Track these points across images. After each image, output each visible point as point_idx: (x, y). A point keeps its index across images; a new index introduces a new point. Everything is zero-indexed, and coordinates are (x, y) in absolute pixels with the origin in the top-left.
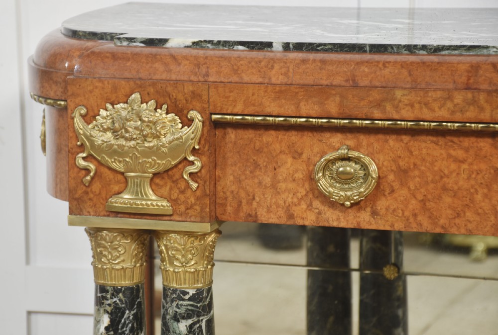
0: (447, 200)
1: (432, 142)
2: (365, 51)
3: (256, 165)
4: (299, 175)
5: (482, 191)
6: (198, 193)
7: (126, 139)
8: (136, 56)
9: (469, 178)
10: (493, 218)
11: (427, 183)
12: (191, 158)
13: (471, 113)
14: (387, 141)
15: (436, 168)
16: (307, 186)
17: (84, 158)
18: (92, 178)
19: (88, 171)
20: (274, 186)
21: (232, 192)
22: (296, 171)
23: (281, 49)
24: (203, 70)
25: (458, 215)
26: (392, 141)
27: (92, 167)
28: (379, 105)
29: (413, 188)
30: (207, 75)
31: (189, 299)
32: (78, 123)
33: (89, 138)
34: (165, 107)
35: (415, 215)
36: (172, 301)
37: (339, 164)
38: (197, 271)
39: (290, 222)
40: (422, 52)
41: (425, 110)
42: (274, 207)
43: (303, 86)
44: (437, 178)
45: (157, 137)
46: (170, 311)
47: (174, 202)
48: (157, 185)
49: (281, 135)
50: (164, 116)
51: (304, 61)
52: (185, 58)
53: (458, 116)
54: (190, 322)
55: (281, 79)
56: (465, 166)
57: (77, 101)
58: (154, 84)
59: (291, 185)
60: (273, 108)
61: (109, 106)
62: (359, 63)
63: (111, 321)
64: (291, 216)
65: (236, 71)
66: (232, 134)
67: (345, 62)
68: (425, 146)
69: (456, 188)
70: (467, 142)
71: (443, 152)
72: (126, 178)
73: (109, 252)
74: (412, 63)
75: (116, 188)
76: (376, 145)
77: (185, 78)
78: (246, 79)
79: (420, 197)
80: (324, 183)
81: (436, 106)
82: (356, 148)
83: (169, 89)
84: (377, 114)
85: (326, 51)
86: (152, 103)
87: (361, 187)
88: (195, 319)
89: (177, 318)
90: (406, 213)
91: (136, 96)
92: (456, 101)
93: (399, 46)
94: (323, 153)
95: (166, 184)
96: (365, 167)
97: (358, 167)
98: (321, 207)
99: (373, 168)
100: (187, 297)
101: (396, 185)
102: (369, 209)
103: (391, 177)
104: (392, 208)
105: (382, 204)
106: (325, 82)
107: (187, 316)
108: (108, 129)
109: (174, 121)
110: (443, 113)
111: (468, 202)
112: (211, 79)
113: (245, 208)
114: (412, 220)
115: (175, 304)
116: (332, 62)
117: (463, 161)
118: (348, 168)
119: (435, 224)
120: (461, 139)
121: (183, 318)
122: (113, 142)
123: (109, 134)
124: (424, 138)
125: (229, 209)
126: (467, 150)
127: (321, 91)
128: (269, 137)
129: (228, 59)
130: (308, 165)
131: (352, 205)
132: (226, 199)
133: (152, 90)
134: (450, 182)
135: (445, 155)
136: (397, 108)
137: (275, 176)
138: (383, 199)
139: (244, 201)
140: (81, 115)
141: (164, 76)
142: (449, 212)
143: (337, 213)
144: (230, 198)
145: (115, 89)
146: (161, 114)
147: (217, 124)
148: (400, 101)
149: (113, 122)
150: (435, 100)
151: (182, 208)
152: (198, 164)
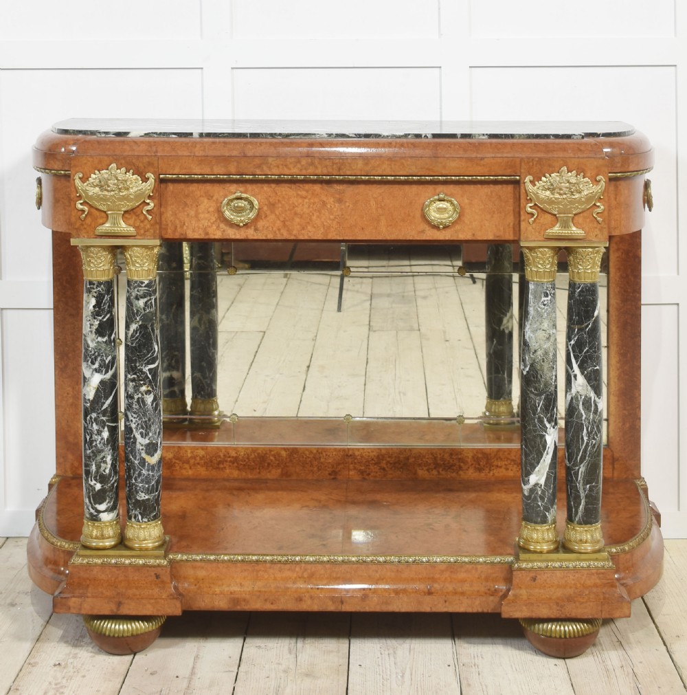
0: (297, 220)
1: (288, 187)
2: (247, 137)
3: (186, 204)
4: (211, 209)
5: (316, 214)
6: (152, 222)
7: (108, 191)
8: (112, 142)
9: (309, 207)
10: (322, 229)
11: (286, 211)
12: (148, 201)
13: (311, 170)
14: (263, 187)
15: (291, 202)
16: (216, 215)
17: (81, 204)
18: (86, 216)
19: (83, 211)
20: (196, 216)
21: (171, 221)
22: (210, 207)
23: (198, 136)
24: (154, 149)
25: (303, 229)
26: (266, 187)
27: (86, 208)
28: (259, 166)
29: (278, 214)
30: (157, 152)
31: (145, 287)
32: (78, 182)
33: (86, 191)
34: (131, 171)
35: (279, 230)
36: (134, 288)
37: (235, 201)
38: (149, 269)
39: (207, 237)
40: (279, 137)
41: (285, 169)
42: (197, 228)
43: (215, 157)
44: (291, 208)
45: (128, 189)
46: (134, 294)
47: (137, 228)
48: (126, 218)
49: (201, 186)
50: (131, 176)
51: (214, 143)
52: (142, 142)
53: (304, 172)
54: (146, 300)
55: (201, 153)
56: (307, 200)
57: (77, 169)
58: (124, 158)
59: (207, 215)
60: (197, 170)
61: (97, 172)
62: (246, 144)
63: (97, 302)
64: (207, 234)
65: (174, 150)
66: (171, 187)
67: (238, 143)
68: (284, 190)
69: (302, 213)
70: (307, 186)
71: (294, 193)
72: (107, 215)
73: (96, 261)
74: (276, 143)
75: (101, 221)
76: (256, 190)
77: (143, 154)
78: (180, 153)
79: (282, 219)
80: (227, 214)
81: (291, 166)
82: (245, 192)
83: (134, 161)
84: (258, 172)
85: (224, 137)
86: (123, 170)
87: (249, 214)
88: (148, 298)
89: (137, 298)
90: (274, 229)
91: (114, 165)
92: (302, 163)
93: (266, 134)
94: (226, 196)
95: (132, 218)
96: (251, 203)
97: (246, 203)
98: (225, 227)
99: (256, 203)
100: (144, 285)
101: (268, 213)
102: (253, 227)
103: (265, 208)
104: (266, 226)
105: (260, 224)
106: (227, 154)
107: (144, 296)
108: (97, 186)
109: (137, 179)
110: (295, 171)
111: (308, 221)
112: (159, 154)
113: (179, 230)
114: (277, 232)
115: (136, 289)
116: (230, 143)
117: (305, 198)
118: (240, 204)
119: (291, 234)
120: (305, 185)
121: (142, 298)
122: (100, 193)
123: (97, 189)
124: (283, 185)
125: (169, 231)
126: (307, 191)
127: (225, 159)
128: (194, 187)
129: (169, 143)
130: (217, 203)
131: (244, 225)
132: (167, 225)
133: (123, 162)
134: (298, 210)
135: (295, 195)
136: (269, 168)
137: (197, 211)
138: (261, 221)
139: (178, 226)
140: (80, 178)
141: (130, 153)
142: (298, 227)
143: (234, 230)
144: (170, 225)
145: (100, 162)
146: (129, 175)
147: (163, 181)
148: (271, 164)
149: (100, 182)
150: (291, 163)
151: (142, 231)
152: (152, 205)
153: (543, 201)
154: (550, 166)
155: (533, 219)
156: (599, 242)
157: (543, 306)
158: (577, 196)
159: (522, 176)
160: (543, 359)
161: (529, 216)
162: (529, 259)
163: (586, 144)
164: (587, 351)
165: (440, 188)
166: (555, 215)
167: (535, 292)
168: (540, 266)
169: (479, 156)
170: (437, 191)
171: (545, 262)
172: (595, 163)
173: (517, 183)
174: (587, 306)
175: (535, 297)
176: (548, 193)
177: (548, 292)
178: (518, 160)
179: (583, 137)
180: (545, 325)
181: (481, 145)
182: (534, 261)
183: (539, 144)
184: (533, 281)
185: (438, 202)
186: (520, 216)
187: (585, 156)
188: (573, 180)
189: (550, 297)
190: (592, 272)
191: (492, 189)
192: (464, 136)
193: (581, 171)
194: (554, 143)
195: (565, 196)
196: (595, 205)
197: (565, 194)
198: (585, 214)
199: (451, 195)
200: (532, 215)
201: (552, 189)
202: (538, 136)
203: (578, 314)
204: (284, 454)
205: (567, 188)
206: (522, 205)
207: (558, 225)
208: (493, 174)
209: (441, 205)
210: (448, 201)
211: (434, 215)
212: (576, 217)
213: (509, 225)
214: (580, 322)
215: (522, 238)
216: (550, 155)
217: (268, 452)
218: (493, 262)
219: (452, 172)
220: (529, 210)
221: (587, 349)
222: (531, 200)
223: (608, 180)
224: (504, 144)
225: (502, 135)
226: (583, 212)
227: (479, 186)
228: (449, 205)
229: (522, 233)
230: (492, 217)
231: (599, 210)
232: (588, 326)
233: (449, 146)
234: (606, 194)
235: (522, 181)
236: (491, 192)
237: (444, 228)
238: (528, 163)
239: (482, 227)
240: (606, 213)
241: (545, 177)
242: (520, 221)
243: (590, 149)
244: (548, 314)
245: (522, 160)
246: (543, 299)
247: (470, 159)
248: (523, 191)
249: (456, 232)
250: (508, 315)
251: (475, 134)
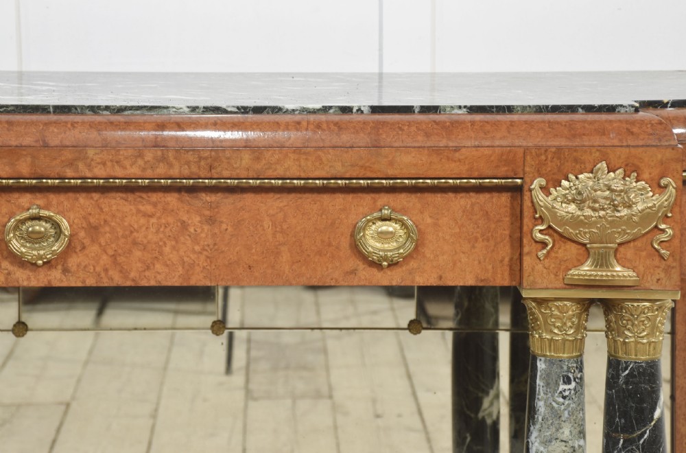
0: (138, 253)
1: (122, 198)
2: (49, 112)
5: (170, 243)
9: (158, 232)
10: (180, 269)
11: (118, 238)
13: (161, 170)
14: (77, 199)
15: (126, 224)
25: (148, 268)
26: (82, 199)
28: (71, 163)
29: (103, 244)
35: (106, 270)
37: (29, 223)
40: (106, 112)
41: (117, 168)
44: (127, 233)
53: (149, 173)
56: (153, 220)
62: (47, 124)
67: (32, 123)
68: (115, 203)
69: (145, 241)
70: (154, 197)
71: (132, 207)
74: (100, 122)
76: (66, 203)
79: (111, 252)
80: (16, 245)
81: (127, 163)
82: (47, 208)
84: (69, 173)
85: (9, 112)
87: (53, 245)
90: (98, 269)
92: (146, 158)
93: (82, 107)
94: (12, 215)
96: (56, 226)
97: (48, 226)
98: (11, 268)
99: (65, 224)
101: (87, 242)
102: (60, 267)
103: (82, 234)
104: (83, 264)
105: (73, 262)
106: (13, 143)
110: (134, 170)
111: (157, 255)
114: (103, 275)
116: (19, 124)
117: (151, 216)
118: (37, 228)
119: (126, 278)
120: (150, 195)
124: (113, 194)
126: (155, 205)
127: (11, 152)
131: (44, 263)
134: (140, 236)
135: (134, 211)
136: (89, 166)
138: (75, 256)
142: (139, 265)
143: (27, 272)
148: (92, 160)
150: (126, 158)
153: (562, 222)
154: (576, 161)
155: (545, 251)
156: (663, 292)
157: (561, 400)
158: (624, 212)
159: (528, 180)
161: (539, 246)
162: (537, 319)
163: (642, 122)
165: (384, 199)
166: (584, 245)
167: (548, 375)
168: (556, 331)
169: (451, 144)
170: (379, 203)
171: (565, 324)
172: (659, 156)
173: (517, 190)
175: (547, 385)
177: (571, 376)
178: (520, 152)
179: (636, 110)
181: (455, 125)
182: (546, 322)
183: (558, 123)
185: (380, 223)
186: (521, 245)
187: (640, 143)
188: (618, 186)
189: (573, 384)
191: (473, 200)
192: (426, 109)
194: (584, 121)
195: (602, 213)
196: (656, 227)
197: (603, 209)
198: (638, 244)
199: (404, 211)
200: (544, 244)
201: (579, 201)
202: (555, 109)
205: (607, 198)
206: (525, 228)
207: (589, 263)
208: (476, 175)
209: (384, 228)
210: (397, 221)
211: (372, 244)
212: (621, 249)
213: (502, 261)
215: (525, 284)
216: (577, 143)
219: (405, 173)
220: (538, 236)
222: (541, 220)
223: (680, 184)
224: (496, 124)
226: (633, 240)
227: (451, 195)
228: (398, 227)
229: (525, 275)
230: (473, 247)
231: (665, 237)
232: (642, 435)
233: (399, 126)
234: (676, 209)
235: (526, 188)
236: (472, 205)
237: (389, 266)
238: (538, 155)
239: (454, 263)
240: (676, 242)
241: (567, 179)
242: (521, 255)
243: (650, 131)
245: (526, 150)
246: (562, 387)
247: (436, 150)
248: (527, 203)
249: (410, 273)
251: (445, 107)
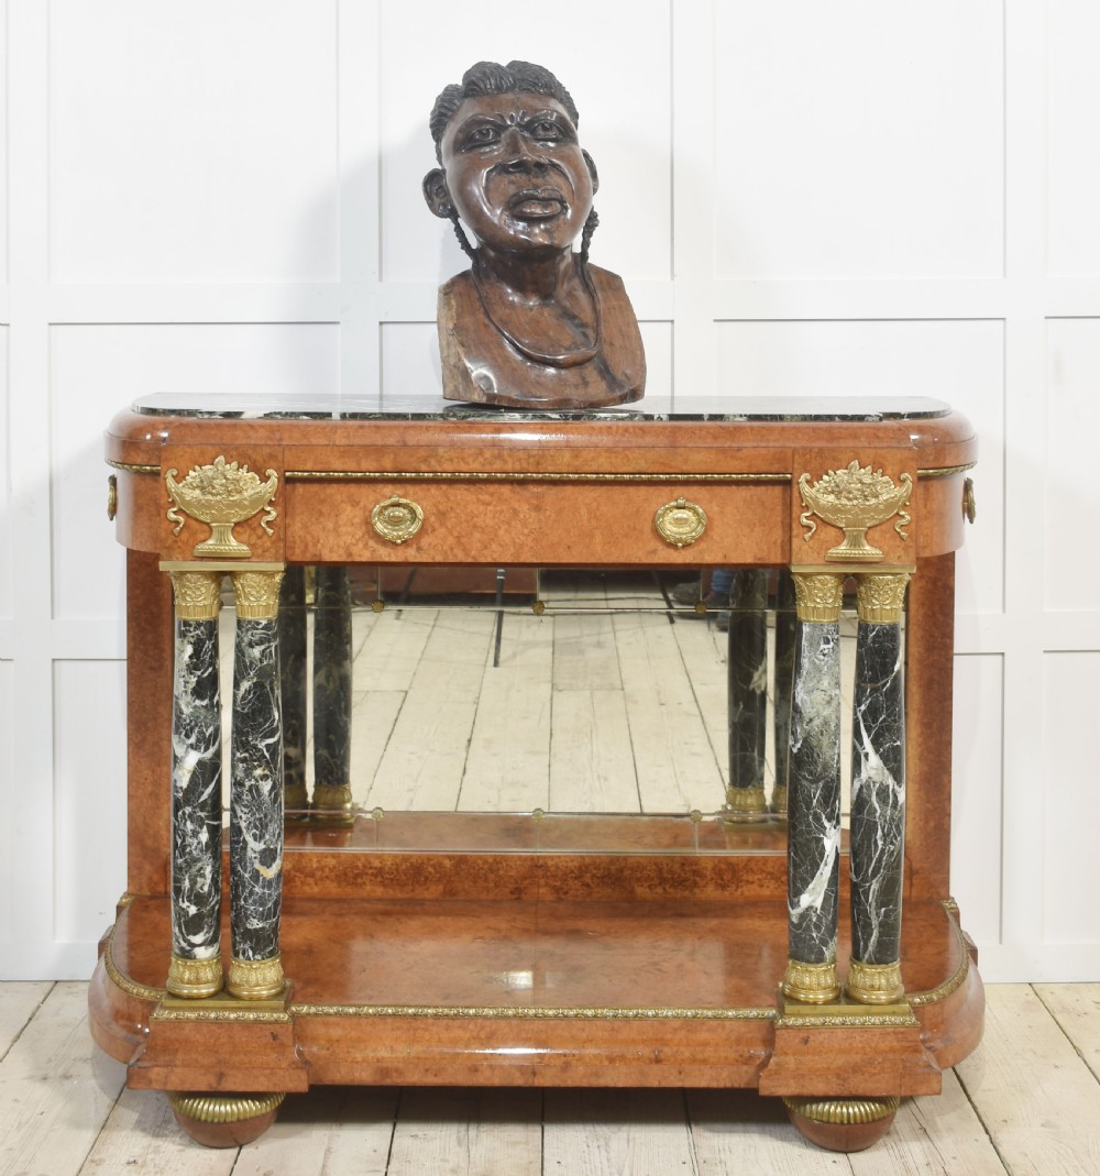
0: (477, 535)
1: (466, 489)
2: (408, 419)
3: (321, 514)
4: (357, 520)
5: (504, 527)
6: (274, 538)
7: (213, 494)
8: (218, 426)
9: (494, 517)
10: (512, 548)
11: (461, 522)
12: (268, 509)
13: (498, 465)
14: (429, 490)
15: (468, 510)
16: (364, 529)
17: (175, 513)
18: (181, 529)
19: (177, 523)
20: (336, 530)
21: (300, 537)
22: (355, 517)
23: (339, 418)
24: (278, 435)
25: (486, 547)
26: (433, 489)
27: (181, 519)
28: (425, 460)
29: (450, 527)
30: (281, 439)
31: (262, 629)
32: (171, 483)
33: (180, 495)
34: (246, 467)
35: (452, 549)
36: (248, 630)
37: (391, 509)
38: (268, 604)
39: (349, 560)
40: (453, 419)
41: (462, 463)
42: (336, 548)
43: (363, 446)
44: (469, 518)
45: (240, 492)
46: (246, 640)
47: (252, 546)
48: (238, 532)
49: (343, 488)
50: (245, 474)
51: (361, 427)
52: (261, 426)
53: (488, 468)
54: (263, 647)
55: (344, 442)
56: (490, 508)
57: (170, 464)
58: (236, 448)
59: (350, 529)
60: (337, 465)
61: (197, 468)
62: (407, 428)
63: (195, 650)
64: (350, 555)
65: (305, 436)
66: (300, 488)
67: (395, 427)
68: (460, 493)
69: (483, 525)
70: (492, 488)
71: (474, 497)
72: (211, 528)
73: (194, 592)
74: (448, 427)
75: (202, 537)
76: (420, 493)
77: (263, 443)
78: (314, 442)
79: (456, 534)
80: (380, 527)
81: (470, 460)
82: (405, 497)
83: (250, 452)
84: (423, 467)
85: (376, 419)
86: (235, 464)
87: (410, 527)
88: (267, 645)
89: (251, 645)
90: (445, 548)
91: (221, 458)
92: (486, 456)
94: (377, 502)
95: (245, 532)
96: (413, 512)
97: (406, 511)
98: (375, 546)
99: (419, 511)
100: (260, 627)
101: (437, 525)
102: (415, 546)
103: (433, 519)
104: (433, 544)
105: (425, 541)
106: (380, 443)
107: (260, 643)
108: (198, 487)
109: (253, 478)
110: (475, 466)
111: (493, 536)
112: (285, 443)
113: (311, 549)
114: (449, 553)
115: (250, 633)
116: (384, 427)
117: (488, 504)
118: (397, 513)
119: (468, 555)
120: (488, 486)
121: (257, 644)
122: (201, 497)
123: (198, 491)
124: (458, 486)
125: (297, 551)
126: (492, 495)
127: (379, 450)
128: (332, 489)
129: (297, 427)
130: (364, 512)
131: (403, 542)
132: (295, 542)
133: (235, 453)
134: (479, 521)
135: (475, 500)
136: (439, 462)
137: (337, 522)
138: (427, 537)
139: (310, 544)
140: (173, 476)
141: (244, 442)
142: (479, 545)
143: (389, 550)
144: (298, 542)
145: (202, 453)
146: (243, 472)
147: (289, 481)
148: (442, 457)
149: (202, 481)
150: (470, 455)
151: (260, 551)
152: (274, 514)
153: (824, 509)
154: (834, 459)
155: (810, 534)
156: (903, 567)
157: (822, 657)
158: (873, 501)
159: (796, 475)
160: (822, 732)
161: (805, 529)
162: (803, 591)
163: (886, 429)
164: (884, 720)
165: (679, 490)
166: (841, 528)
167: (812, 637)
168: (818, 600)
169: (734, 445)
170: (675, 495)
171: (825, 594)
172: (899, 456)
173: (787, 484)
174: (885, 657)
175: (811, 645)
176: (831, 498)
177: (829, 637)
178: (790, 452)
179: (881, 419)
180: (825, 683)
181: (735, 431)
182: (810, 593)
183: (820, 428)
184: (809, 621)
185: (676, 511)
186: (791, 530)
187: (885, 445)
188: (867, 480)
189: (832, 643)
190: (892, 609)
191: (752, 492)
192: (713, 417)
193: (878, 466)
194: (840, 427)
195: (855, 502)
196: (897, 514)
197: (856, 499)
198: (884, 527)
199: (696, 501)
200: (809, 528)
201: (837, 491)
202: (817, 418)
203: (872, 668)
204: (447, 863)
205: (859, 490)
206: (794, 515)
207: (845, 542)
208: (754, 470)
209: (679, 515)
210: (690, 509)
211: (670, 528)
212: (871, 532)
213: (775, 543)
214: (874, 680)
215: (793, 561)
216: (835, 444)
217: (426, 861)
218: (740, 595)
219: (697, 469)
220: (805, 521)
221: (883, 717)
222: (807, 508)
223: (916, 478)
224: (770, 430)
225: (766, 416)
226: (880, 524)
227: (734, 487)
228: (691, 514)
229: (794, 553)
230: (752, 531)
231: (904, 522)
232: (885, 684)
233: (692, 431)
234: (913, 499)
235: (794, 482)
236: (751, 496)
237: (683, 546)
238: (805, 455)
239: (737, 545)
240: (913, 526)
241: (827, 474)
242: (790, 537)
243: (892, 435)
244: (829, 668)
245: (795, 451)
246: (823, 646)
247: (722, 450)
248: (796, 494)
249: (701, 553)
250: (761, 669)
251: (729, 415)
